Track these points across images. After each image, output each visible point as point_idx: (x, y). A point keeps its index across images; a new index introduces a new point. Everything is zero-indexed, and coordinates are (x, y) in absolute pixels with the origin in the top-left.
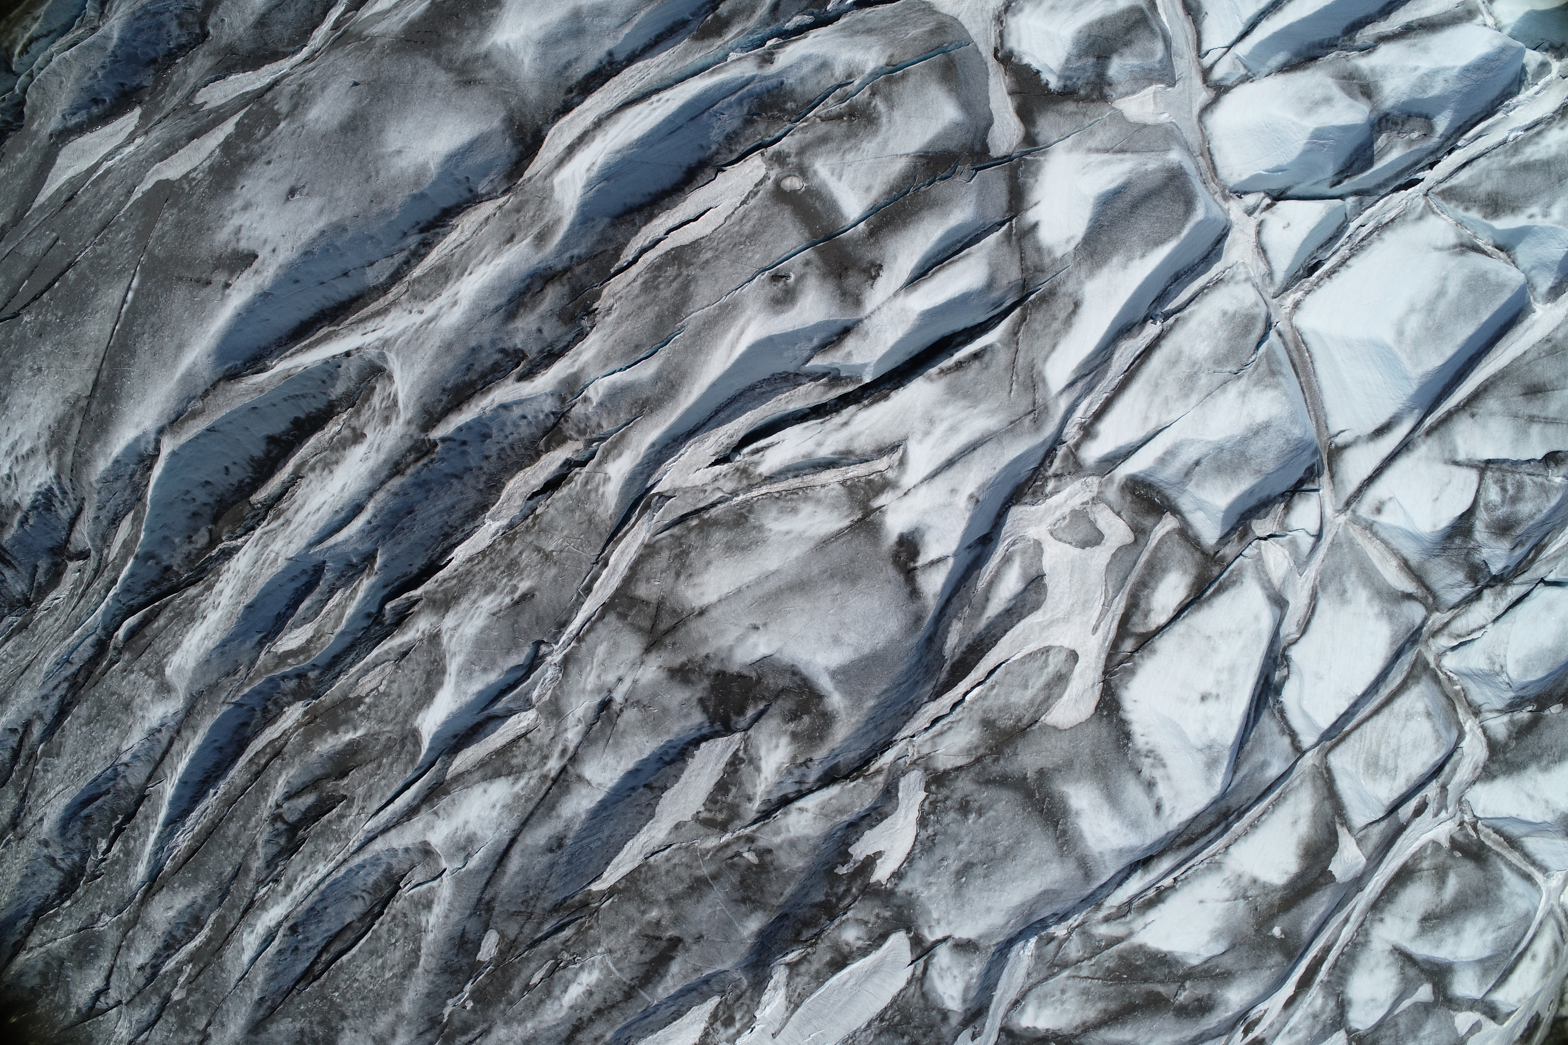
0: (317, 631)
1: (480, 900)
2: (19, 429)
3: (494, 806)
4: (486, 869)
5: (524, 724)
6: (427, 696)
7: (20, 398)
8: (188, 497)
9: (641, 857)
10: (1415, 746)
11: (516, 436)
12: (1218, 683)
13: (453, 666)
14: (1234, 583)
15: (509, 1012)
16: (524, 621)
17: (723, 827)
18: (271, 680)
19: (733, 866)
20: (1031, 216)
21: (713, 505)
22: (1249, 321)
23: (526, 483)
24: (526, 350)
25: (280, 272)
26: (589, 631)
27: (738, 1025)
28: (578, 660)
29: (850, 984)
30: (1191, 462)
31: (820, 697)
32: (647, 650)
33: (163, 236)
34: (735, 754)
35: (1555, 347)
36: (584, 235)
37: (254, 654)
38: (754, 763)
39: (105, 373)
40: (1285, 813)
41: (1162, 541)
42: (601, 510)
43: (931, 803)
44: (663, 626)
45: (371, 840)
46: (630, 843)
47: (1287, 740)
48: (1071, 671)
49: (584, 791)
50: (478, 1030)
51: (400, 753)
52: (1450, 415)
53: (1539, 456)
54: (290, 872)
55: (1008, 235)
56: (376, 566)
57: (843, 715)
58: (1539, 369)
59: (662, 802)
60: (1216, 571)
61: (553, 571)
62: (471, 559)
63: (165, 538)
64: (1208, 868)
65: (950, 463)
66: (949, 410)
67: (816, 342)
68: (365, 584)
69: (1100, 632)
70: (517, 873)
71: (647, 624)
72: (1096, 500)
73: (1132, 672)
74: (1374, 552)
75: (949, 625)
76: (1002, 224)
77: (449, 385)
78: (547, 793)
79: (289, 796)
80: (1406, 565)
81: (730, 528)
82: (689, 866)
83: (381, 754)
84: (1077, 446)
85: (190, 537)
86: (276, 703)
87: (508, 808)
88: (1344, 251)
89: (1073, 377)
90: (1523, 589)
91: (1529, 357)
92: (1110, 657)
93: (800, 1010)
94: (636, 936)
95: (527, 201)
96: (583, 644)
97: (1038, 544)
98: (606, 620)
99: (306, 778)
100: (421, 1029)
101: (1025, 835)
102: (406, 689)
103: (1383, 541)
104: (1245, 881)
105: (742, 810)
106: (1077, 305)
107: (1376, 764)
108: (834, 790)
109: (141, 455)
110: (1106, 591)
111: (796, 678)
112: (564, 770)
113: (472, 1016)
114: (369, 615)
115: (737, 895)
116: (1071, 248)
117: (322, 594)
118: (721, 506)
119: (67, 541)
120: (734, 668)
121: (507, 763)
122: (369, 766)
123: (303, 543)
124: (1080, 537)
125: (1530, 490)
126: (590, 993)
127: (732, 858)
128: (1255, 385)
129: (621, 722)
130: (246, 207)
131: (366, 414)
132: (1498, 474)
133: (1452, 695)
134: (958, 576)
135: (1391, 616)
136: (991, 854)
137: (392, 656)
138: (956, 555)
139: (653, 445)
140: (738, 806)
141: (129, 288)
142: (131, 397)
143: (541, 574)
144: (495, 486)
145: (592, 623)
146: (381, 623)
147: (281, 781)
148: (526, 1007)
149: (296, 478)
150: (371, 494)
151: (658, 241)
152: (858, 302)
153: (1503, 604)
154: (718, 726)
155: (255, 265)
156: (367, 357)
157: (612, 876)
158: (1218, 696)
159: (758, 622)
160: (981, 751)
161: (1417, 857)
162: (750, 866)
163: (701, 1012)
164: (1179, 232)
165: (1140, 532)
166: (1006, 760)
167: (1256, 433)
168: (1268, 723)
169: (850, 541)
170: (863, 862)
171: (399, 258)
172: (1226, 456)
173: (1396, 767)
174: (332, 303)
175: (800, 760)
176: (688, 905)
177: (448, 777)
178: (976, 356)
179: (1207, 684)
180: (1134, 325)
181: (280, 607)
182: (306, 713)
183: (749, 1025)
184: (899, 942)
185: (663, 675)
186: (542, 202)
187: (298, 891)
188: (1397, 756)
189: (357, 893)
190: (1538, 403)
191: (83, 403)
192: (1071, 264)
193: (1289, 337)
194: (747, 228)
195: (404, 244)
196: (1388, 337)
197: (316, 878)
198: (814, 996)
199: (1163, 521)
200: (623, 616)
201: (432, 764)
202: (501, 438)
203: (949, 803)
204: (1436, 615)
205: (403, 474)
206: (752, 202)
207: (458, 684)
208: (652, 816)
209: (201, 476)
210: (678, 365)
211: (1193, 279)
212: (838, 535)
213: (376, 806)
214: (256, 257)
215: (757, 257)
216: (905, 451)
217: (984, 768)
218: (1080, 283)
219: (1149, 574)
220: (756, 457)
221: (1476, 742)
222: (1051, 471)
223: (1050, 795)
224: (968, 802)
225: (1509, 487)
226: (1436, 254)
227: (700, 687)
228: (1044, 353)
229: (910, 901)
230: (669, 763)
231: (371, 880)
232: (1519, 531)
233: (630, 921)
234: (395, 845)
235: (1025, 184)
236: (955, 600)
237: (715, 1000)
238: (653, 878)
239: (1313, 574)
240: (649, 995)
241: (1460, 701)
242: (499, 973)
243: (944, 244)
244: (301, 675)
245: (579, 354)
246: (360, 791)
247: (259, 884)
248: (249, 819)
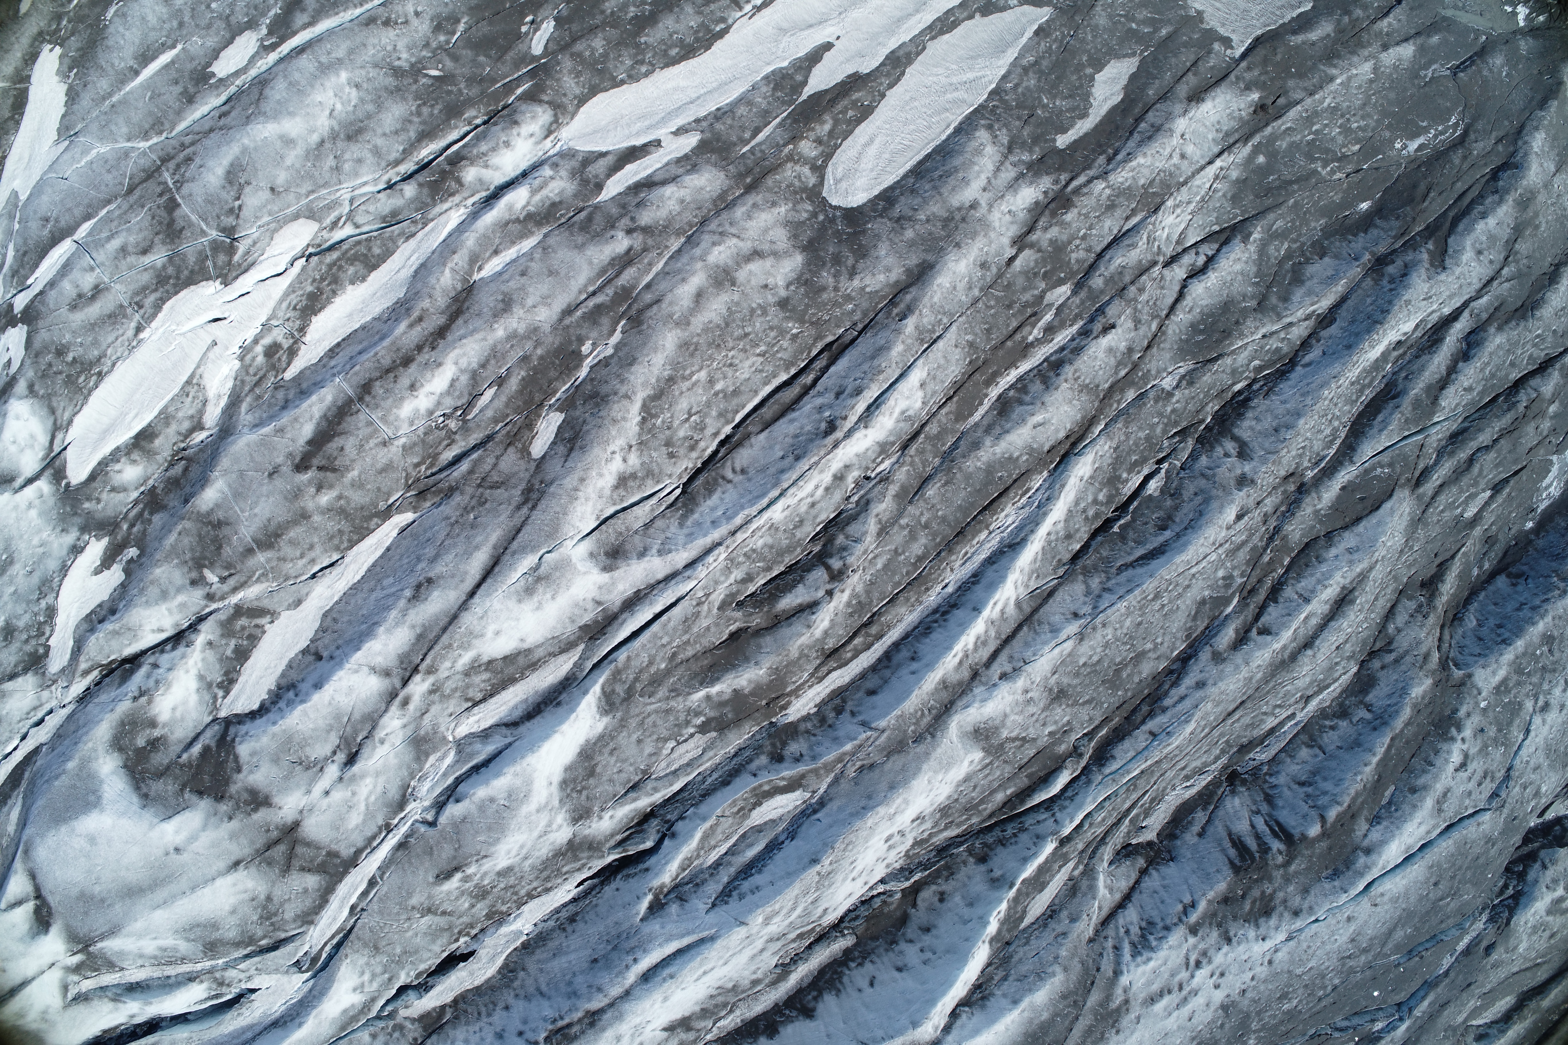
0: (746, 817)
1: (534, 508)
4: (514, 553)
5: (472, 719)
8: (929, 955)
9: (346, 560)
11: (471, 1029)
15: (529, 345)
16: (446, 852)
17: (239, 611)
18: (815, 758)
19: (228, 566)
21: (247, 956)
23: (472, 974)
26: (374, 838)
27: (259, 349)
28: (388, 805)
29: (131, 415)
31: (125, 766)
32: (296, 825)
34: (227, 692)
37: (833, 790)
38: (205, 686)
42: (363, 961)
43: (43, 634)
44: (281, 848)
46: (358, 578)
50: (579, 313)
51: (636, 679)
54: (838, 496)
56: (650, 897)
57: (101, 749)
59: (310, 634)
61: (415, 900)
62: (548, 890)
63: (970, 906)
70: (477, 548)
71: (300, 850)
78: (425, 655)
79: (812, 607)
81: (220, 941)
82: (284, 560)
83: (668, 672)
85: (940, 902)
86: (822, 722)
87: (476, 634)
93: (184, 378)
94: (347, 469)
96: (381, 822)
98: (353, 850)
99: (785, 632)
100: (655, 308)
102: (629, 752)
105: (219, 631)
109: (979, 1010)
111: (145, 790)
112: (405, 682)
113: (583, 332)
114: (674, 836)
115: (226, 531)
117: (729, 864)
118: (236, 957)
119: (1141, 876)
120: (205, 804)
121: (495, 672)
122: (690, 652)
123: (725, 940)
126: (413, 387)
127: (231, 575)
129: (334, 740)
137: (650, 785)
139: (300, 1025)
140: (222, 635)
144: (508, 973)
145: (369, 847)
146: (662, 823)
147: (823, 626)
148: (504, 356)
149: (789, 965)
150: (627, 994)
157: (386, 534)
159: (173, 856)
162: (211, 566)
163: (308, 356)
170: (114, 561)
175: (143, 700)
176: (282, 514)
177: (582, 647)
182: (783, 710)
183: (245, 350)
184: (77, 473)
185: (276, 800)
189: (739, 478)
197: (787, 501)
198: (169, 397)
200: (333, 854)
201: (594, 668)
202: (486, 1030)
203: (24, 636)
205: (587, 1012)
208: (325, 615)
209: (904, 981)
212: (103, 937)
213: (679, 609)
216: (65, 995)
220: (213, 993)
227: (240, 784)
229: (62, 523)
230: (292, 686)
231: (715, 499)
233: (360, 485)
234: (659, 560)
237: (289, 375)
240: (344, 391)
242: (538, 397)
244: (777, 761)
246: (705, 622)
247: (885, 479)
248: (886, 567)
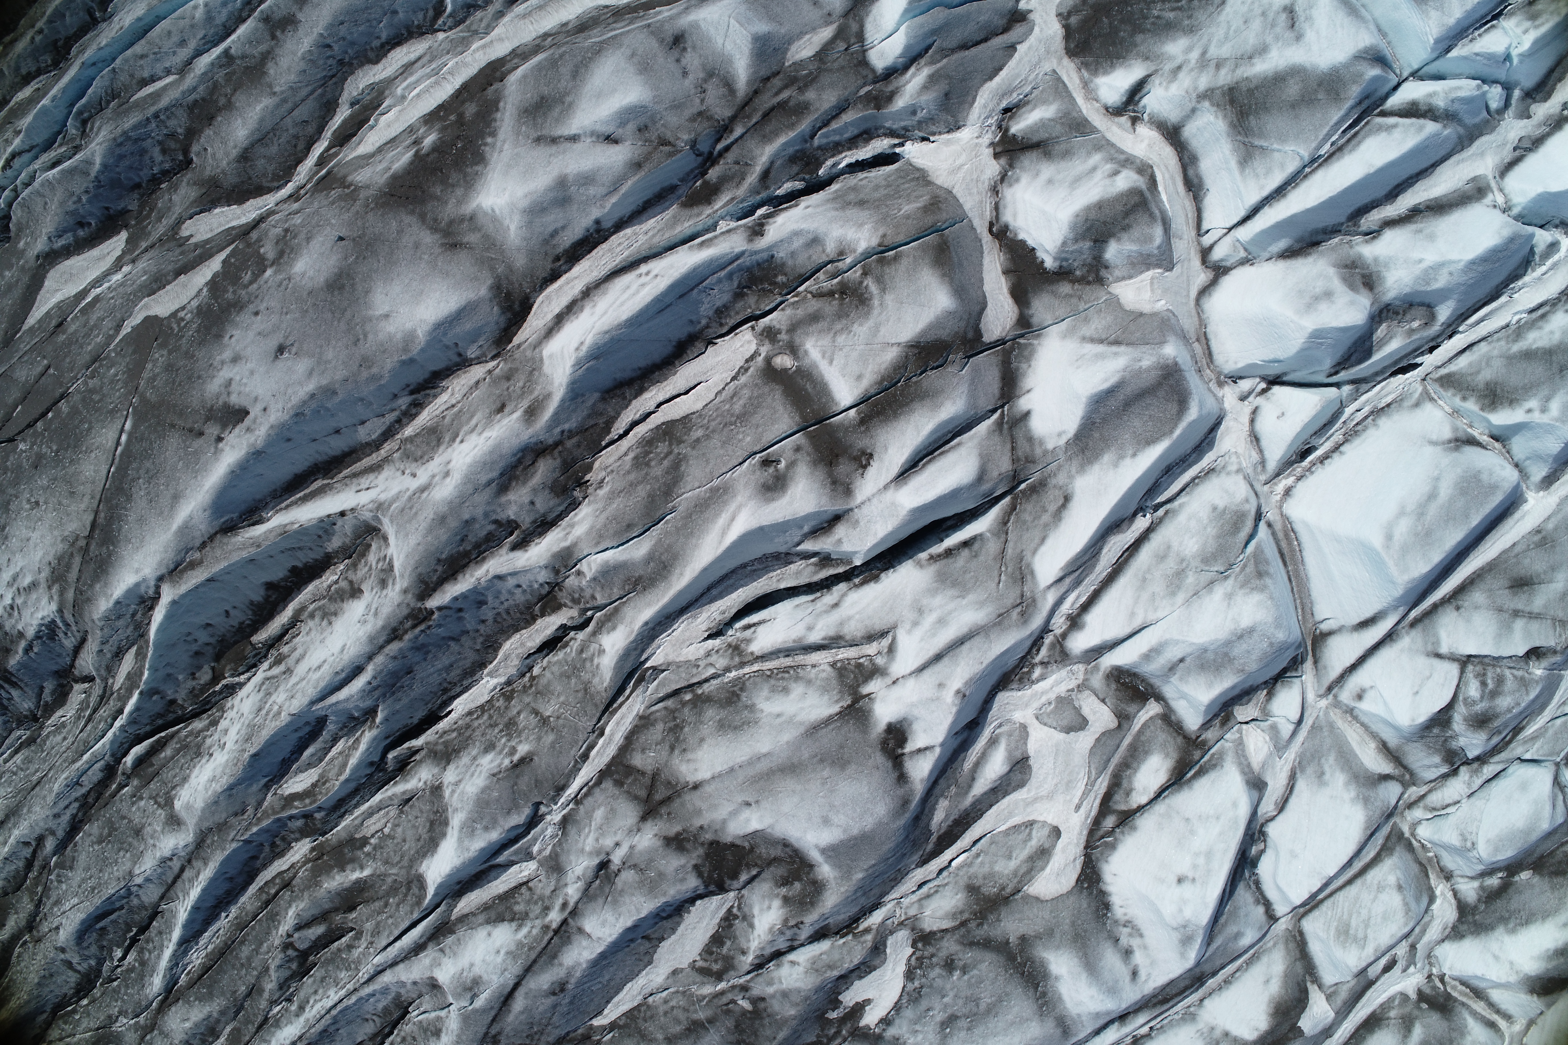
0: (321, 776)
1: (486, 1034)
2: (19, 562)
3: (498, 952)
4: (492, 1008)
5: (526, 873)
6: (431, 844)
7: (18, 530)
8: (190, 639)
9: (640, 997)
10: (1385, 917)
11: (511, 602)
12: (1195, 867)
13: (456, 820)
14: (1215, 766)
16: (524, 783)
17: (719, 976)
18: (279, 820)
19: (728, 1012)
20: (1024, 403)
21: (706, 680)
22: (1238, 518)
23: (523, 644)
24: (519, 521)
25: (272, 432)
26: (586, 795)
28: (576, 822)
30: (1175, 659)
31: (811, 867)
32: (644, 818)
33: (154, 378)
34: (729, 911)
35: (1544, 538)
36: (574, 411)
37: (261, 796)
38: (748, 920)
39: (102, 515)
40: (1258, 971)
41: (1145, 725)
42: (596, 681)
43: (917, 959)
44: (658, 797)
45: (379, 972)
46: (629, 985)
47: (1261, 910)
48: (1054, 846)
49: (585, 943)
51: (406, 895)
52: (1435, 607)
53: (1521, 651)
54: (302, 994)
55: (1000, 424)
56: (378, 720)
57: (832, 884)
58: (1527, 561)
59: (659, 951)
60: (1197, 754)
61: (550, 738)
62: (470, 713)
63: (169, 675)
64: (1183, 1019)
65: (938, 657)
66: (938, 600)
67: (806, 529)
68: (367, 737)
69: (1082, 810)
70: (522, 1012)
71: (643, 793)
72: (1080, 688)
73: (1113, 847)
74: (1353, 735)
75: (936, 803)
76: (994, 411)
77: (444, 556)
78: (549, 942)
79: (299, 927)
80: (1384, 748)
81: (722, 706)
82: (685, 1010)
83: (388, 894)
84: (1064, 635)
85: (193, 674)
86: (283, 839)
87: (512, 955)
88: (1338, 437)
89: (1061, 574)
90: (1499, 767)
91: (1517, 549)
92: (1091, 833)
95: (517, 370)
96: (581, 807)
97: (1024, 728)
98: (603, 786)
99: (315, 912)
101: (1007, 995)
102: (410, 834)
103: (1363, 724)
104: (1217, 1033)
105: (736, 962)
106: (1067, 499)
107: (1347, 932)
108: (825, 945)
109: (142, 597)
110: (1089, 772)
111: (788, 850)
112: (565, 922)
114: (372, 764)
115: (732, 1038)
116: (1062, 441)
117: (325, 742)
118: (714, 682)
119: (72, 665)
120: (728, 839)
121: (509, 909)
122: (376, 905)
123: (306, 701)
124: (1065, 723)
125: (1510, 684)
127: (727, 1004)
128: (1242, 587)
129: (619, 881)
130: (236, 359)
131: (362, 571)
132: (1479, 668)
133: (1424, 862)
134: (945, 760)
135: (1366, 801)
136: (975, 1010)
137: (396, 801)
138: (942, 745)
139: (646, 623)
140: (732, 958)
141: (122, 431)
142: (129, 541)
143: (539, 739)
144: (491, 647)
145: (590, 788)
146: (384, 770)
147: (291, 912)
149: (294, 622)
150: (370, 658)
151: (649, 414)
152: (848, 491)
153: (1479, 782)
154: (712, 888)
155: (248, 421)
156: (362, 518)
157: (612, 1013)
158: (1194, 880)
159: (750, 800)
160: (966, 916)
161: (1386, 1006)
162: (744, 1012)
164: (1171, 432)
165: (1123, 718)
166: (990, 925)
167: (1240, 637)
168: (1243, 895)
169: (839, 728)
170: (853, 1008)
171: (391, 417)
172: (1210, 656)
173: (1366, 937)
174: (325, 458)
175: (792, 923)
177: (453, 918)
178: (966, 544)
179: (1184, 866)
180: (1123, 521)
181: (285, 753)
182: (313, 849)
185: (659, 843)
186: (531, 373)
187: (312, 1012)
188: (1367, 926)
189: (368, 1017)
190: (1524, 597)
191: (82, 543)
192: (1063, 458)
193: (1278, 527)
194: (738, 408)
195: (394, 405)
196: (1377, 540)
197: (329, 1003)
199: (1147, 707)
200: (619, 783)
201: (438, 906)
202: (496, 605)
203: (935, 960)
204: (1413, 789)
205: (401, 639)
206: (743, 379)
207: (460, 840)
208: (650, 962)
209: (202, 619)
210: (670, 546)
211: (1184, 471)
212: (828, 721)
213: (384, 943)
214: (248, 413)
215: (748, 440)
216: (894, 639)
217: (969, 932)
218: (1071, 477)
219: (1132, 756)
220: (748, 633)
221: (1446, 905)
222: (1037, 659)
223: (1030, 960)
224: (952, 961)
225: (1489, 681)
226: (1429, 450)
227: (694, 855)
228: (1033, 545)
230: (666, 918)
231: (380, 1006)
232: (1496, 723)
234: (403, 978)
235: (1017, 369)
236: (941, 781)
238: (652, 1017)
239: (1293, 756)
241: (1432, 867)
243: (935, 436)
244: (307, 816)
245: (572, 526)
246: (369, 926)
247: (273, 1003)
248: (261, 944)
